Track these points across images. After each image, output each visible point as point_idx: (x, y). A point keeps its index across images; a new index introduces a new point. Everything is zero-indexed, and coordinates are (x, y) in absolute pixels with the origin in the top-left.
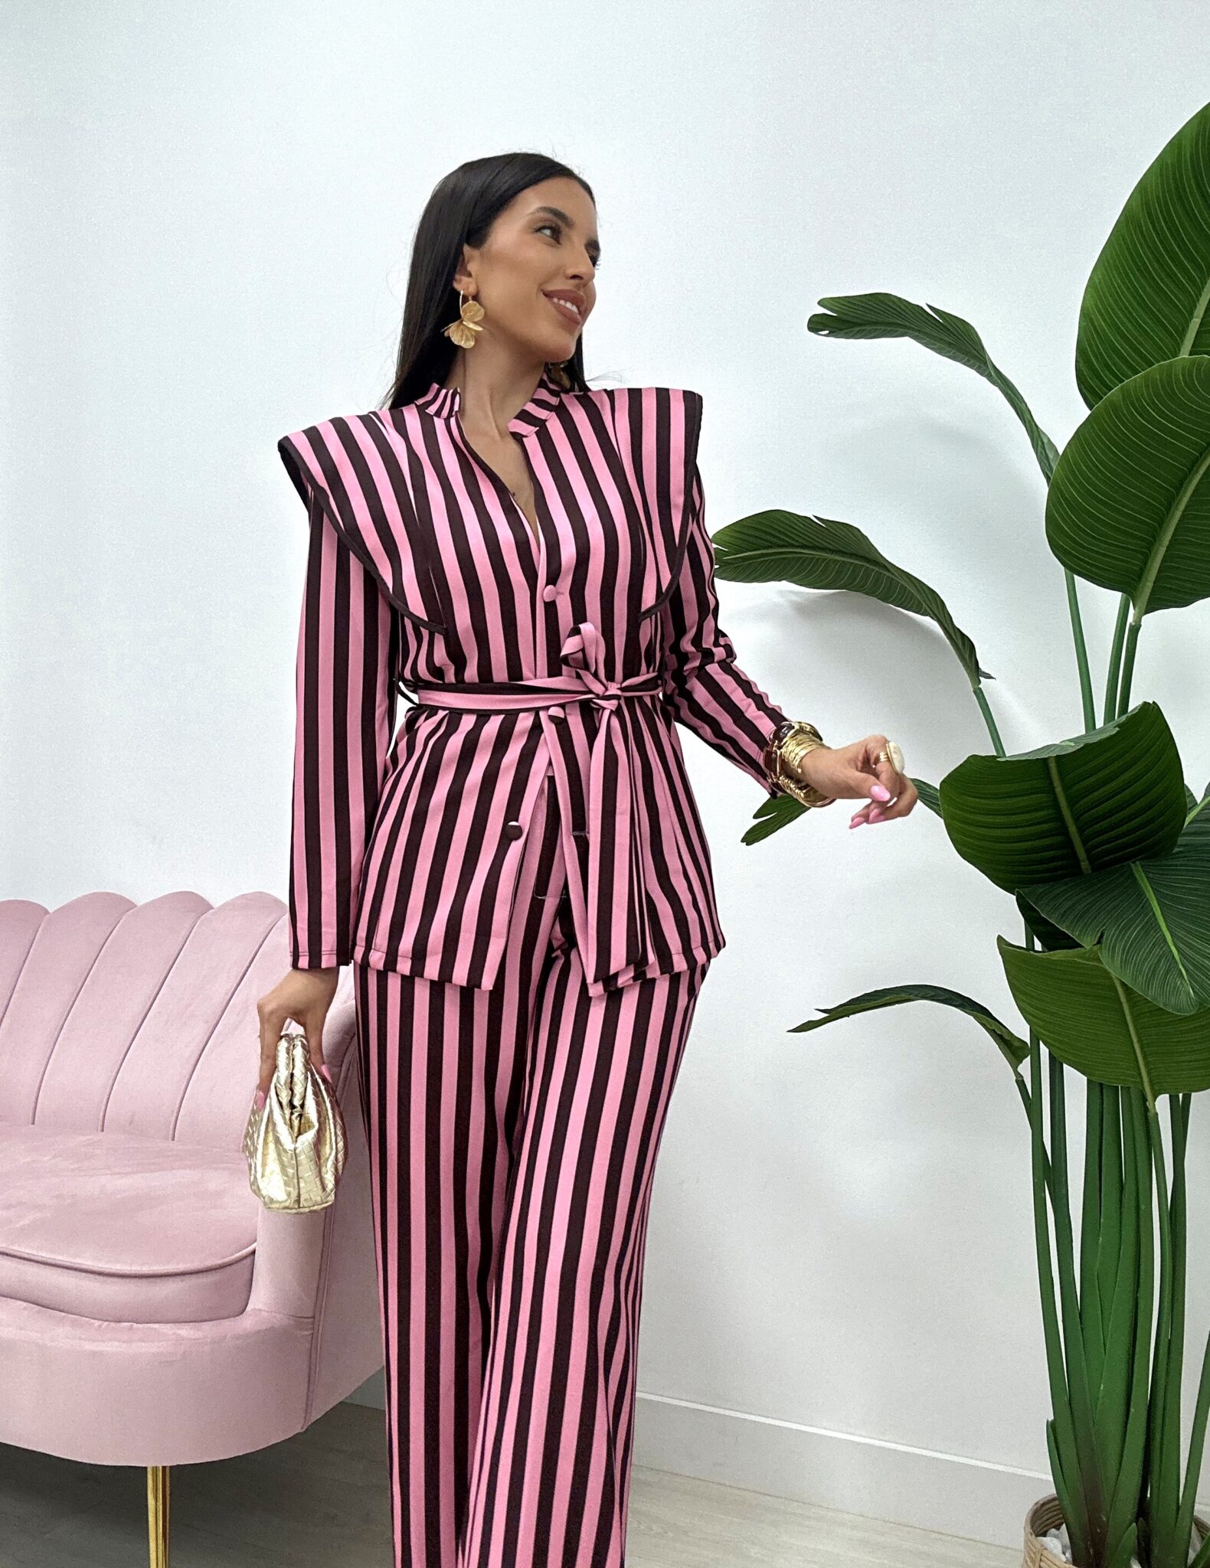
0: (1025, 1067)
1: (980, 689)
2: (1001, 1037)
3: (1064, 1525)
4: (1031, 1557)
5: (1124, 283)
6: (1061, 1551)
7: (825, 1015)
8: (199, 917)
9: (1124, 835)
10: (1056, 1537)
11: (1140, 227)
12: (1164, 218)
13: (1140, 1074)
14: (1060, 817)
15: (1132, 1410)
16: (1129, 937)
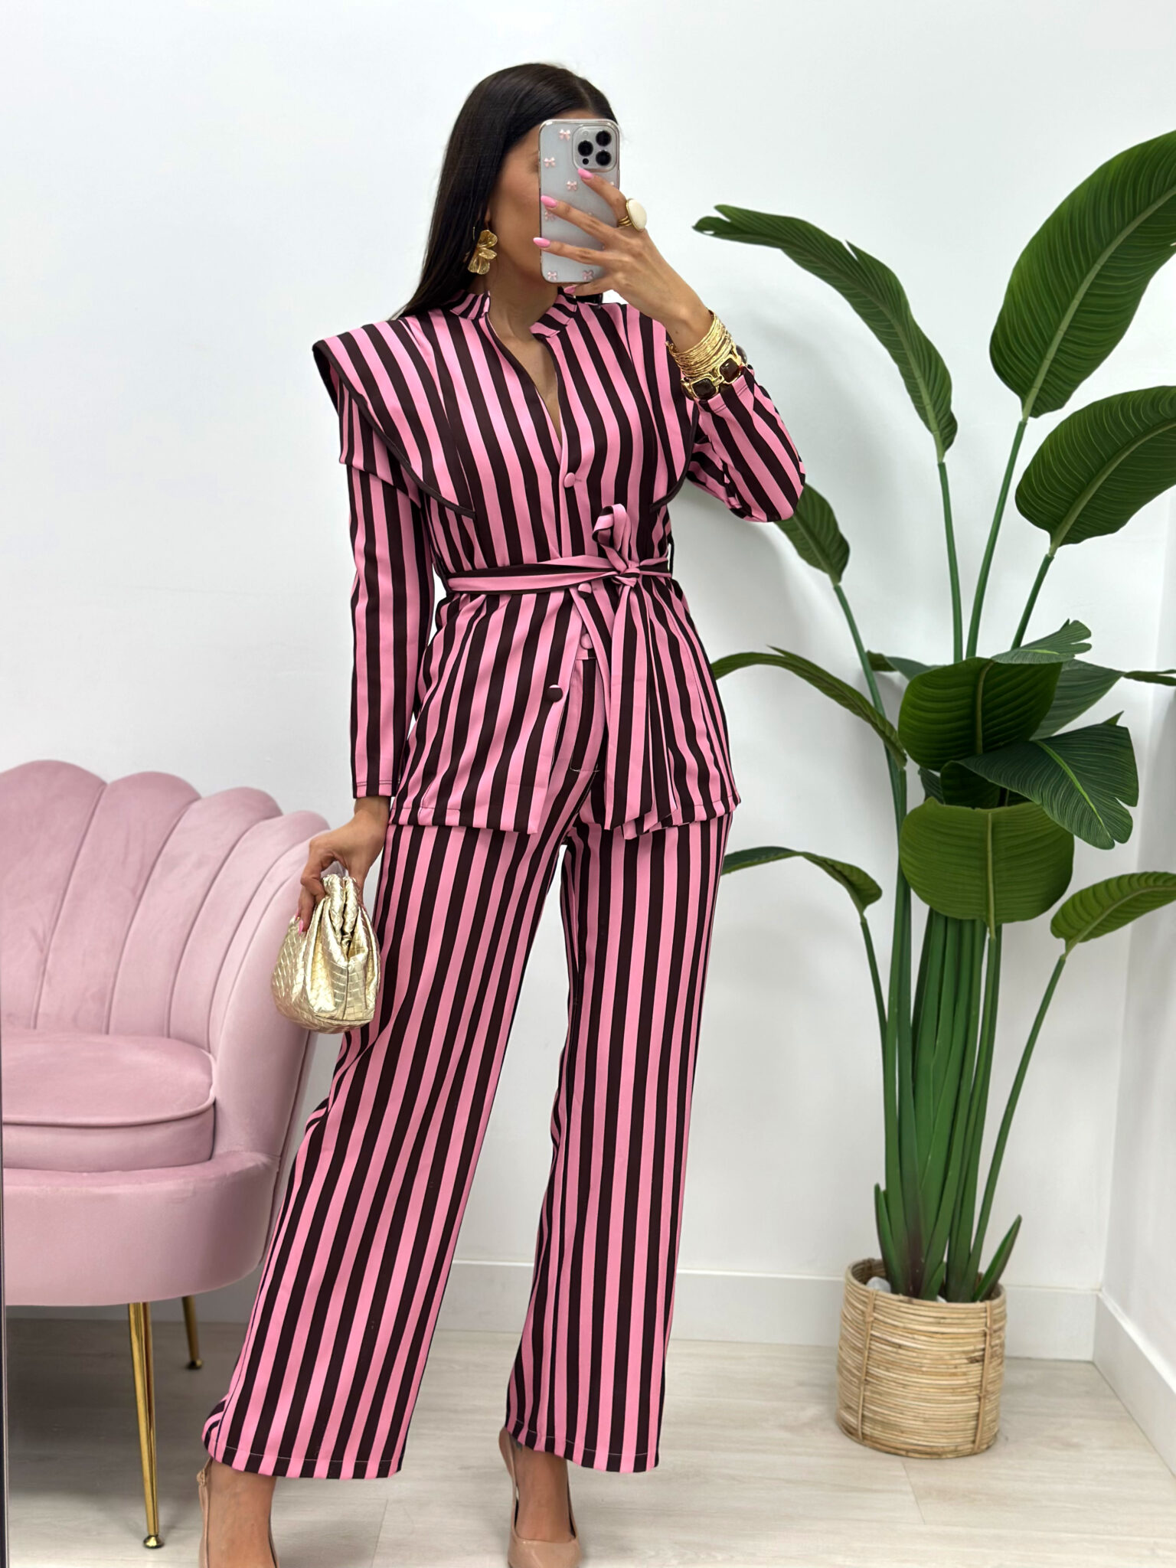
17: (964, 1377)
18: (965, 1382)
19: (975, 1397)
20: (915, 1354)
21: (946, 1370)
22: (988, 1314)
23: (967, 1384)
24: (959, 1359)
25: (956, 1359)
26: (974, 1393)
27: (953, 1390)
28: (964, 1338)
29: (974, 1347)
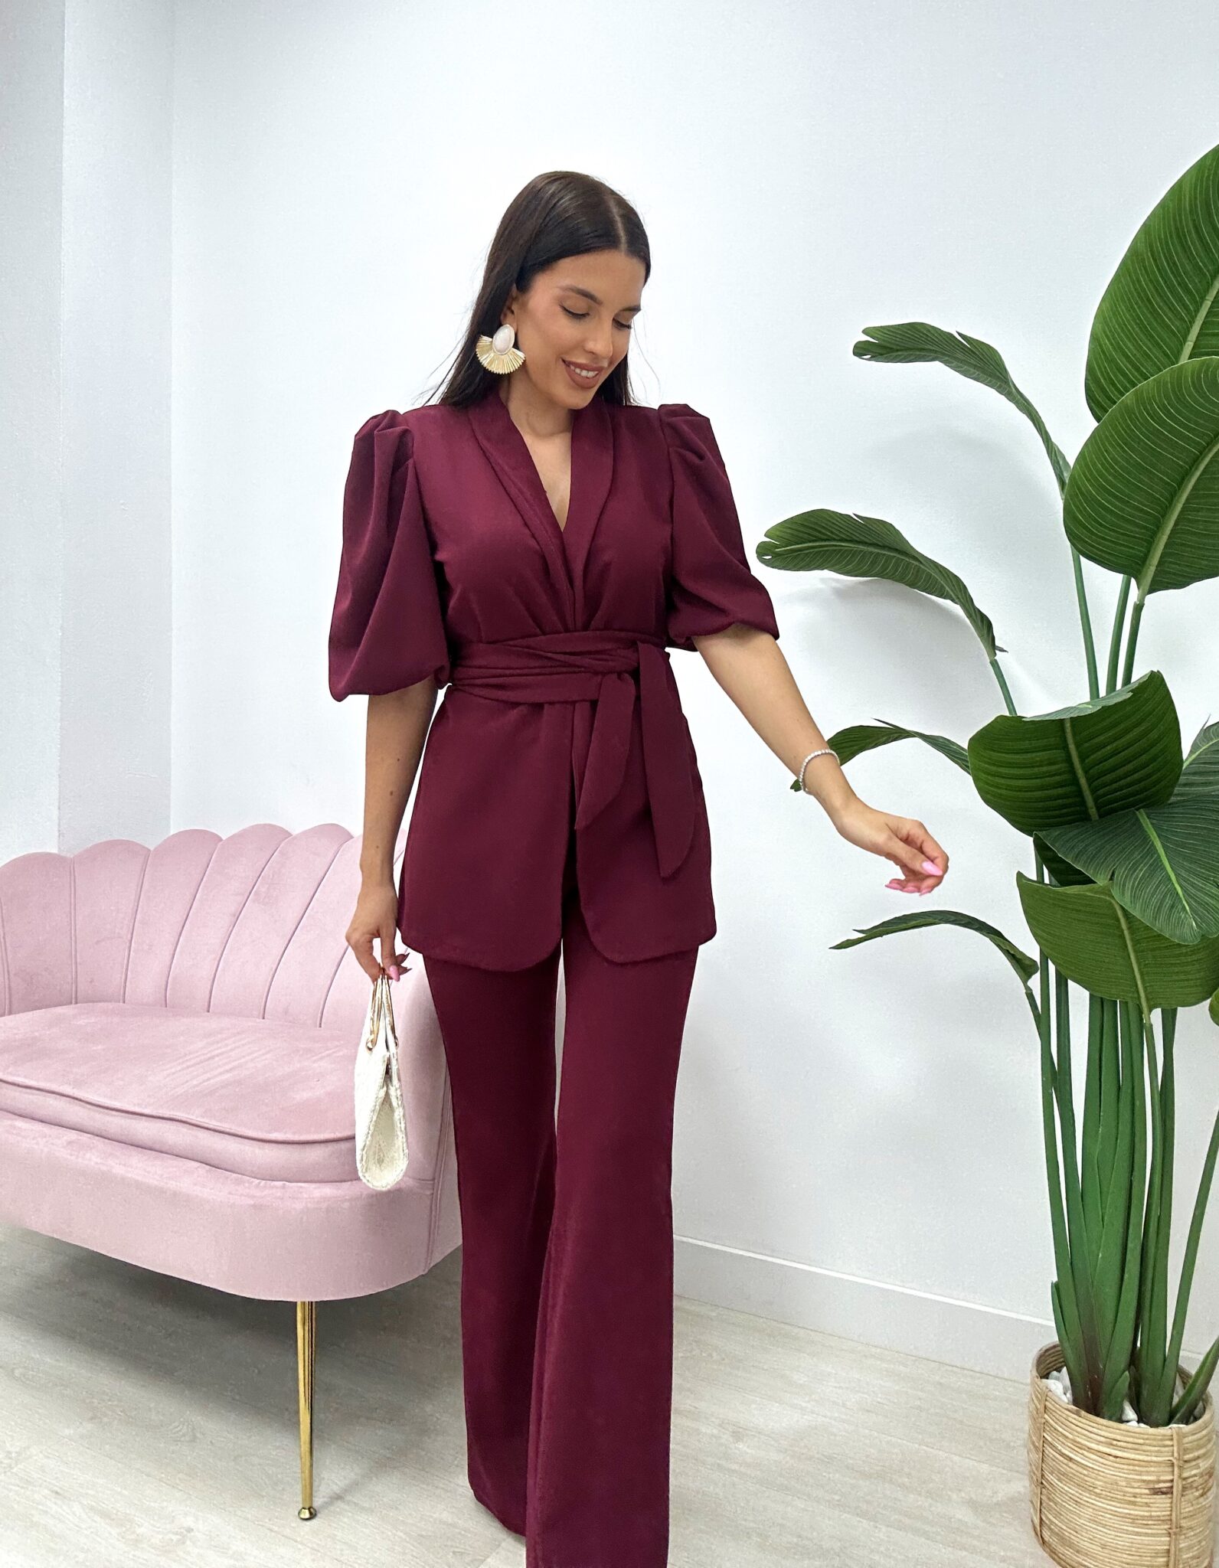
1: (996, 662)
2: (1013, 955)
3: (1065, 1369)
4: (1037, 1397)
5: (1127, 310)
6: (1062, 1393)
7: (863, 935)
9: (1130, 785)
10: (1057, 1379)
13: (1138, 992)
14: (1072, 771)
15: (1126, 1276)
16: (1137, 876)
17: (1144, 1508)
18: (1146, 1513)
19: (1165, 1532)
20: (1085, 1472)
21: (1126, 1498)
22: (1175, 1442)
23: (1151, 1516)
24: (1139, 1488)
25: (1134, 1488)
26: (1162, 1527)
27: (1134, 1520)
28: (1142, 1466)
29: (1157, 1476)
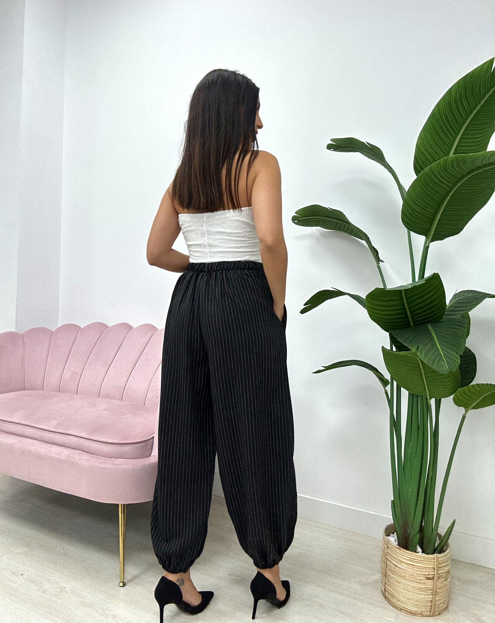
0: (388, 388)
1: (379, 266)
2: (380, 378)
3: (395, 533)
4: (385, 543)
5: (430, 136)
6: (394, 542)
7: (325, 368)
8: (129, 331)
9: (426, 315)
10: (393, 536)
11: (437, 118)
12: (444, 115)
13: (426, 392)
14: (405, 309)
15: (419, 498)
16: (427, 349)
17: (425, 585)
18: (425, 587)
19: (431, 593)
20: (402, 571)
21: (417, 581)
22: (435, 560)
24: (422, 577)
25: (420, 577)
27: (420, 589)
28: (424, 569)
29: (429, 573)
